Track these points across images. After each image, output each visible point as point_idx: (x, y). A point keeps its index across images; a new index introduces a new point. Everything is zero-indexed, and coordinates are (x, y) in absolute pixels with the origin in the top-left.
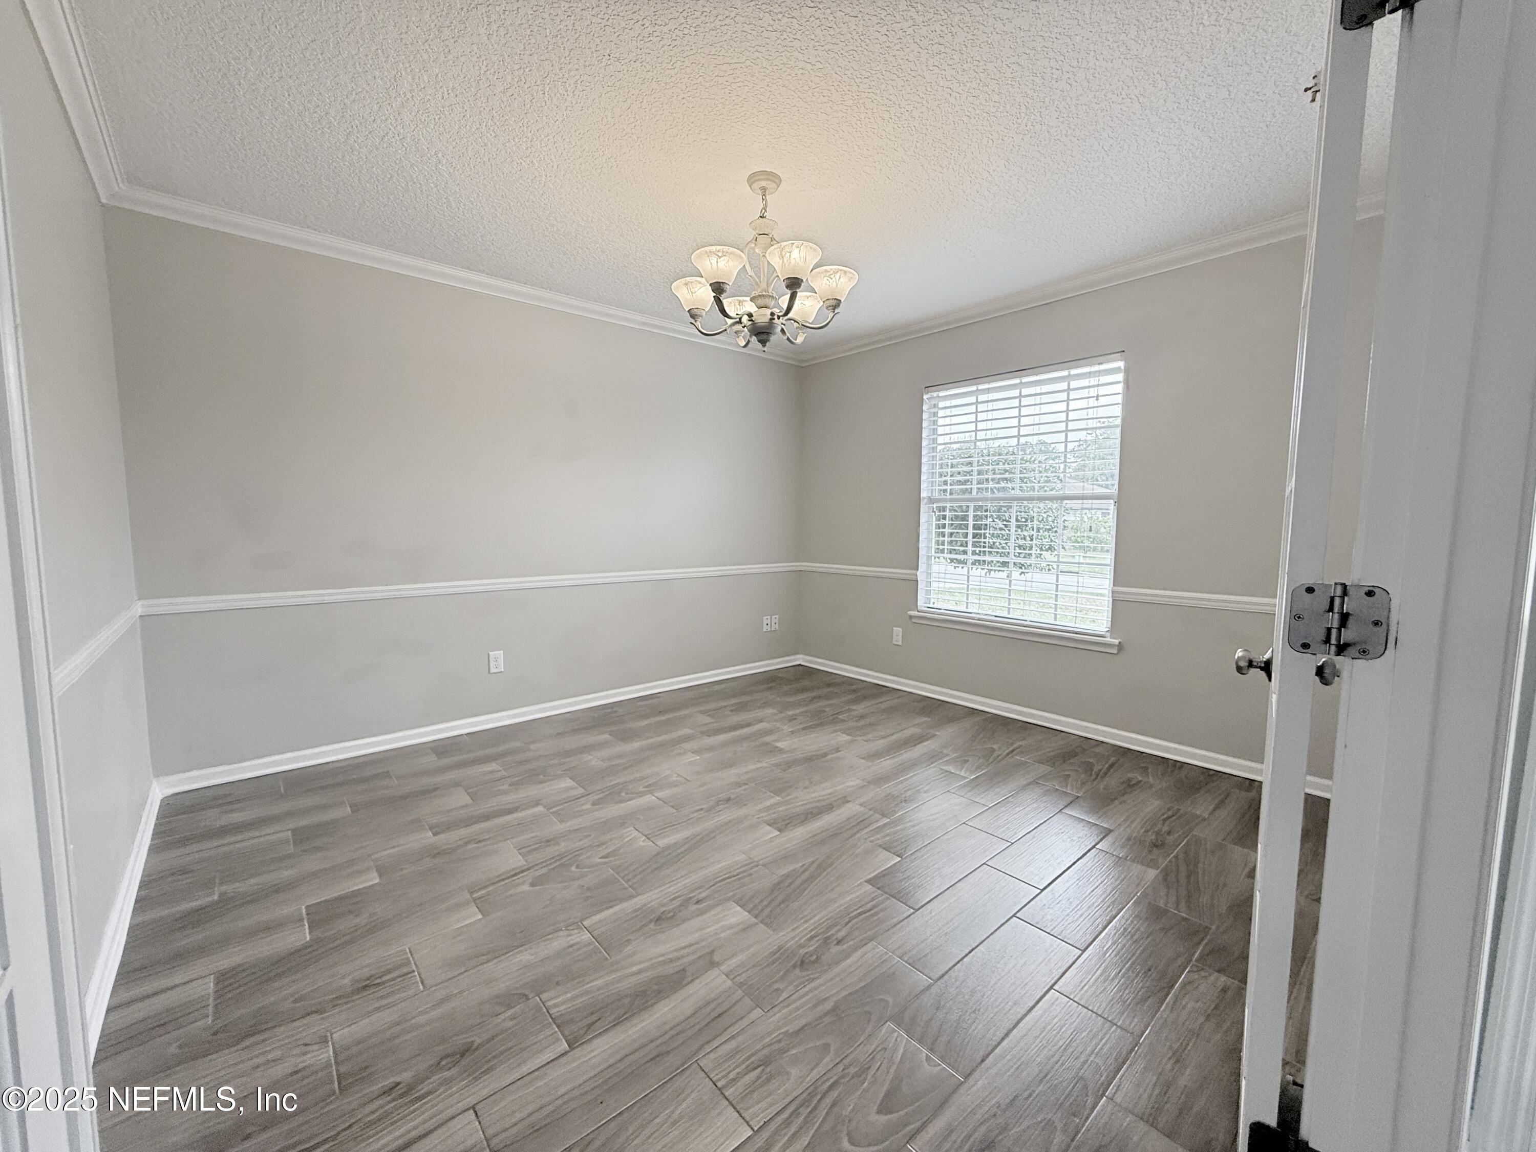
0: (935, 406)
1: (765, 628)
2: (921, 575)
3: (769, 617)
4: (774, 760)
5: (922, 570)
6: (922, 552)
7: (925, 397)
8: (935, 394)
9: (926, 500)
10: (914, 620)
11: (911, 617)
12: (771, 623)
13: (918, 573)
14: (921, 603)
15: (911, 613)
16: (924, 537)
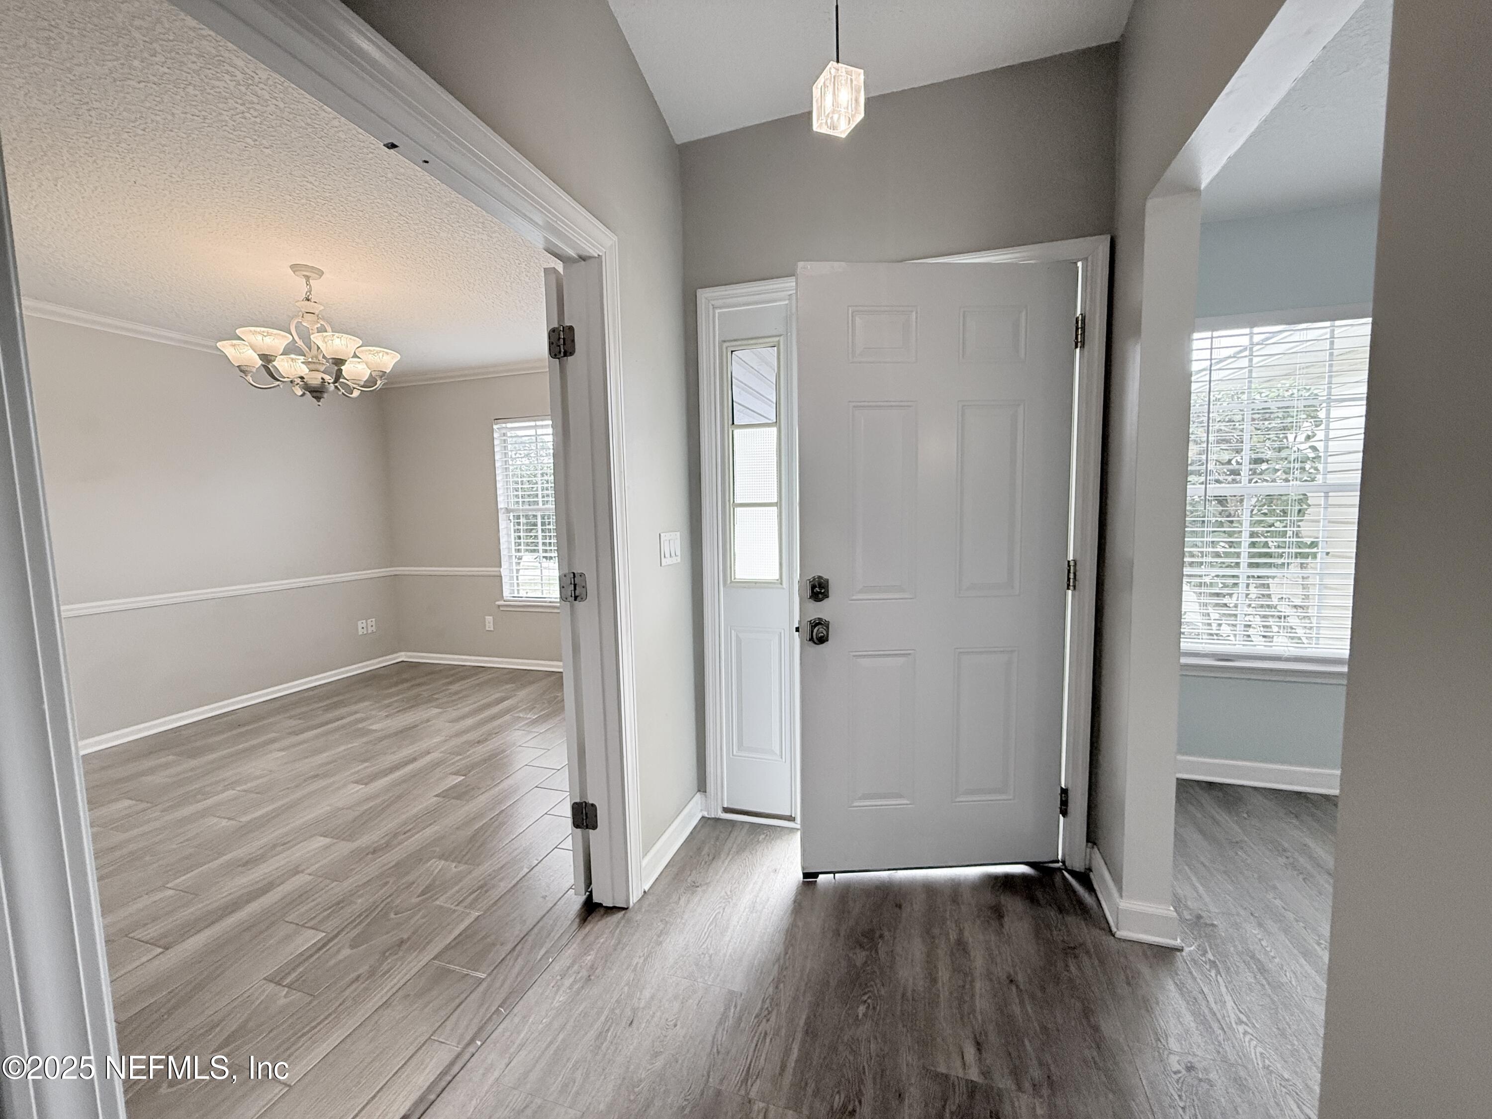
0: (504, 435)
1: (360, 632)
2: (504, 571)
3: (364, 621)
4: (365, 740)
5: (505, 567)
6: (504, 552)
7: (495, 427)
8: (504, 425)
9: (503, 510)
10: (501, 609)
11: (499, 606)
12: (366, 626)
13: (502, 570)
14: (506, 594)
15: (498, 603)
16: (504, 540)
